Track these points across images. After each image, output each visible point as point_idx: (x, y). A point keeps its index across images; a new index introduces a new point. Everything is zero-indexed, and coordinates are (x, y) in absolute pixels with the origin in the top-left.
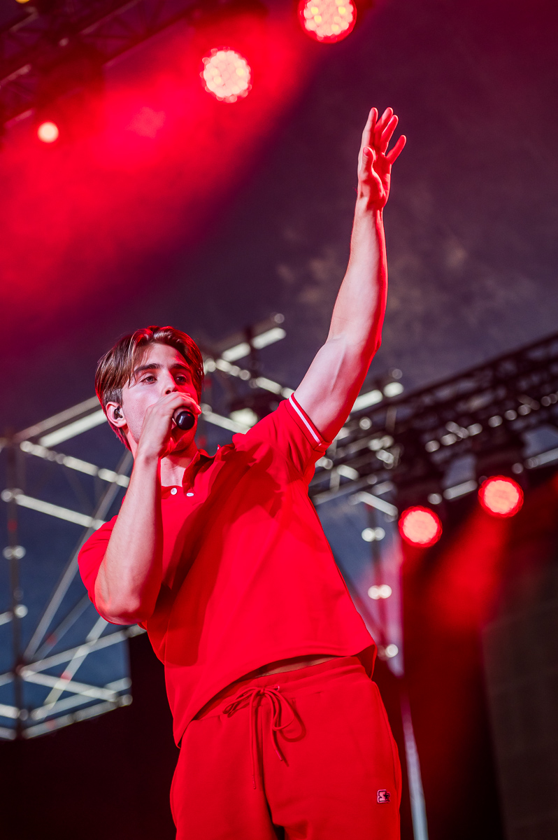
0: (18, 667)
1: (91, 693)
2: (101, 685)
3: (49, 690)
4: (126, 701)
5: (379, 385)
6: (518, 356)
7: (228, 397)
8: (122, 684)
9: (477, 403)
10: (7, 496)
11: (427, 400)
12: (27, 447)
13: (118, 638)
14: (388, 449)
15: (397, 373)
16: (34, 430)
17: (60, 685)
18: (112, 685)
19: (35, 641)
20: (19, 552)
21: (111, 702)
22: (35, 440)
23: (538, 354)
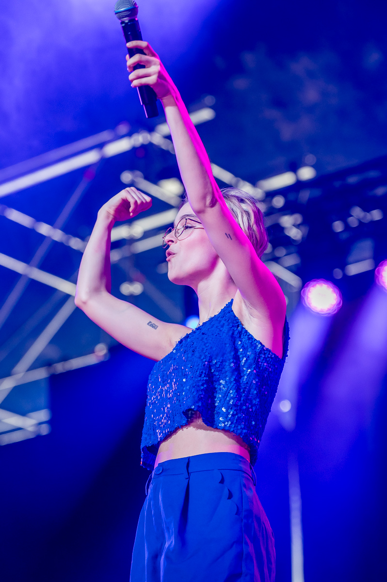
2: (23, 413)
4: (45, 430)
8: (43, 415)
11: (338, 184)
14: (297, 226)
15: (310, 158)
18: (34, 414)
21: (30, 431)
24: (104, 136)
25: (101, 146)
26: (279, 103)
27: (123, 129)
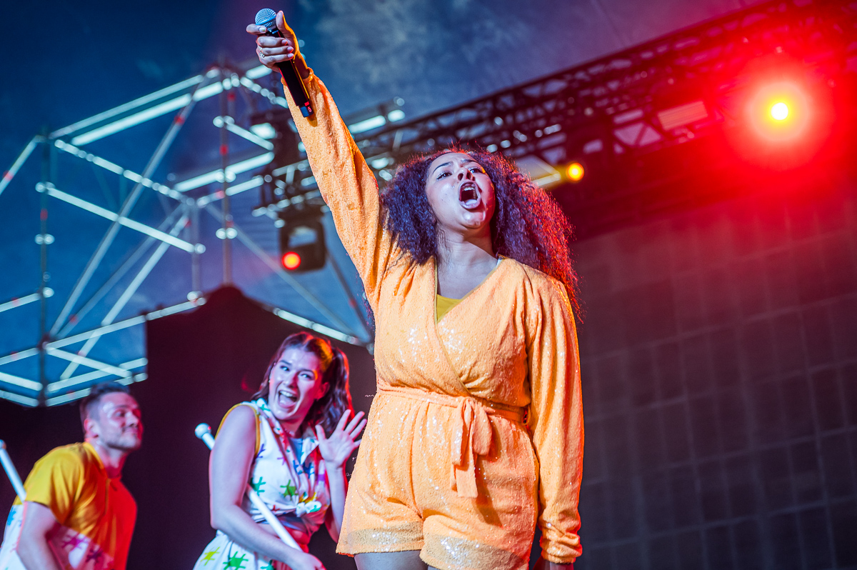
0: (44, 343)
1: (107, 370)
2: (116, 364)
3: (67, 364)
4: (141, 377)
5: (383, 110)
6: (517, 92)
7: (250, 111)
8: (141, 363)
9: (475, 132)
10: (40, 187)
11: (431, 125)
12: (60, 144)
13: (139, 320)
15: (400, 102)
16: (67, 130)
17: (77, 360)
19: (60, 321)
20: (49, 239)
21: (126, 379)
22: (68, 139)
23: (534, 91)
24: (195, 80)
25: (191, 90)
26: (366, 45)
27: (213, 73)
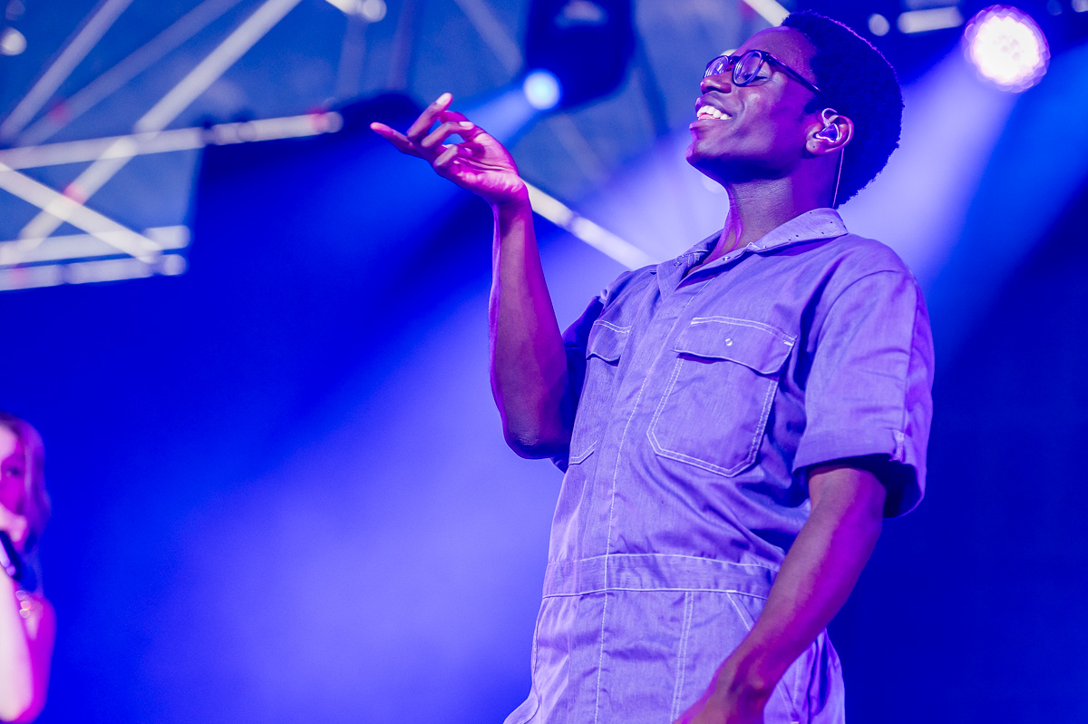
1: (112, 236)
2: (138, 228)
3: (33, 211)
4: (173, 266)
13: (189, 140)
17: (57, 207)
19: (26, 108)
21: (142, 263)
